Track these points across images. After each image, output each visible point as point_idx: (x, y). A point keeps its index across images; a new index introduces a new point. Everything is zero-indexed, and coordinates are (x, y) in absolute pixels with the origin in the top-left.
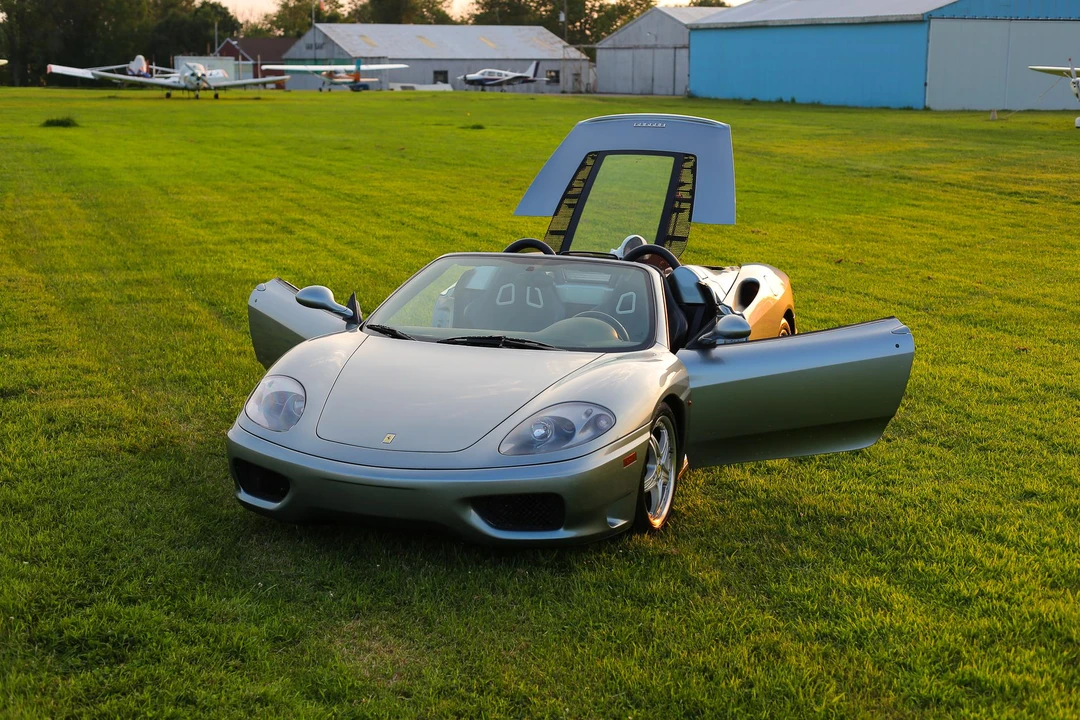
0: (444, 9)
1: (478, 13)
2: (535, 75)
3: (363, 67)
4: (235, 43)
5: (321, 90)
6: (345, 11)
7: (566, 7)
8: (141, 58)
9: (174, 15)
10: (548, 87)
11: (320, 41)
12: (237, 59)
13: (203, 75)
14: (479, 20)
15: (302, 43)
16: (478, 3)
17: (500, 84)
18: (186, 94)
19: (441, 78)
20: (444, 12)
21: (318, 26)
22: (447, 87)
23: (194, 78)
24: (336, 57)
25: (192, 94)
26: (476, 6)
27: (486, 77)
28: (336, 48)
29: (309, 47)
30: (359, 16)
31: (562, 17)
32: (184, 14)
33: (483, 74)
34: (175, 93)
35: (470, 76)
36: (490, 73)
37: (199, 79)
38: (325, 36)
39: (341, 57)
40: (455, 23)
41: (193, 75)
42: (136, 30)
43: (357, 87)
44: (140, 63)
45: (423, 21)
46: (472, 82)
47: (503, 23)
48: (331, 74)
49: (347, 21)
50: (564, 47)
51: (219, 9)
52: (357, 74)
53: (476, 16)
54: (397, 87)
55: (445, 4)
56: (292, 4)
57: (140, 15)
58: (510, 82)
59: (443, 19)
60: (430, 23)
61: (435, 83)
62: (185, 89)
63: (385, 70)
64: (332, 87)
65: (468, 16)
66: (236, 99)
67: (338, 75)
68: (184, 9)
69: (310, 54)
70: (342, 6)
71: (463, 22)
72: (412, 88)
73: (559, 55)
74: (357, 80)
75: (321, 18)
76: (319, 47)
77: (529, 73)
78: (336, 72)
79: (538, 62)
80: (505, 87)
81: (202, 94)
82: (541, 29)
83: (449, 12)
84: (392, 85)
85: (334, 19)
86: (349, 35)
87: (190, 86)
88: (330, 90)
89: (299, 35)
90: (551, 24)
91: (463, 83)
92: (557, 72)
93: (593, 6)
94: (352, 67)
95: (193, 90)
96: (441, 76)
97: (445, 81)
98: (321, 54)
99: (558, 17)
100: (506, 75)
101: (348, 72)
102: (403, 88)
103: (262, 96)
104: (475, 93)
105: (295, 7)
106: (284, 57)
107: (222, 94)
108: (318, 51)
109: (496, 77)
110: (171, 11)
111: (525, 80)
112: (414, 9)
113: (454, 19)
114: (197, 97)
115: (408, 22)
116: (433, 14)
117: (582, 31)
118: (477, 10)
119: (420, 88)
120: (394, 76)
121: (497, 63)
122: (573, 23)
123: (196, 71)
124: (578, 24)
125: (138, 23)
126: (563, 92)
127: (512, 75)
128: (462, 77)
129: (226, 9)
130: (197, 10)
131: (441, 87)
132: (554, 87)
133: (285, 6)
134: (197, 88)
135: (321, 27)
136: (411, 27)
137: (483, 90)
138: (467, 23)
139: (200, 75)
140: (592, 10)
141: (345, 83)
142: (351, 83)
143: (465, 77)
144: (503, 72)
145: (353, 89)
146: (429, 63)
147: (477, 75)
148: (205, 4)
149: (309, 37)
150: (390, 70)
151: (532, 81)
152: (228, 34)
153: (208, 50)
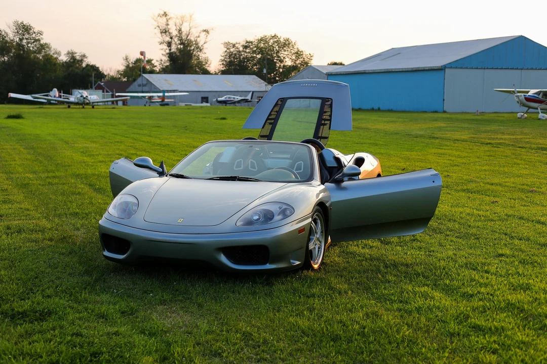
0: (206, 68)
1: (223, 69)
2: (251, 98)
3: (166, 94)
4: (102, 84)
5: (145, 105)
6: (157, 69)
7: (266, 66)
8: (55, 90)
9: (71, 71)
11: (145, 82)
12: (103, 92)
13: (87, 96)
14: (224, 73)
15: (136, 83)
16: (223, 64)
17: (234, 103)
18: (78, 106)
19: (205, 100)
20: (206, 69)
21: (144, 75)
22: (208, 105)
23: (82, 98)
24: (153, 90)
25: (81, 106)
26: (222, 66)
27: (227, 99)
28: (153, 86)
29: (139, 86)
30: (165, 71)
31: (265, 71)
32: (77, 70)
33: (226, 98)
34: (72, 106)
35: (219, 99)
36: (229, 97)
37: (84, 98)
38: (148, 80)
39: (156, 90)
40: (212, 74)
41: (82, 96)
42: (53, 78)
43: (163, 103)
44: (55, 92)
45: (196, 73)
46: (220, 102)
47: (235, 74)
48: (150, 98)
49: (159, 73)
50: (266, 85)
51: (95, 68)
52: (163, 98)
53: (222, 71)
54: (183, 104)
55: (207, 65)
56: (131, 66)
57: (55, 71)
58: (239, 102)
59: (206, 72)
60: (199, 74)
61: (202, 103)
62: (77, 103)
63: (177, 96)
64: (151, 104)
65: (218, 71)
66: (103, 108)
67: (154, 98)
68: (77, 68)
69: (140, 88)
70: (156, 66)
71: (216, 74)
72: (190, 105)
73: (263, 89)
74: (163, 101)
75: (145, 71)
76: (144, 85)
77: (249, 97)
78: (153, 97)
79: (253, 92)
80: (237, 104)
81: (86, 106)
82: (254, 76)
83: (208, 69)
84: (180, 104)
85: (152, 72)
86: (159, 80)
87: (80, 102)
89: (134, 80)
90: (259, 74)
91: (216, 102)
93: (280, 66)
94: (161, 94)
95: (81, 104)
96: (205, 99)
97: (207, 102)
99: (263, 71)
100: (237, 99)
101: (159, 97)
102: (186, 105)
103: (116, 107)
104: (222, 107)
105: (132, 67)
106: (127, 91)
107: (96, 106)
108: (144, 88)
109: (232, 99)
110: (71, 69)
111: (246, 101)
112: (192, 67)
113: (211, 72)
114: (83, 108)
115: (189, 74)
116: (201, 70)
117: (275, 78)
118: (223, 68)
119: (193, 105)
120: (182, 99)
121: (233, 93)
122: (270, 74)
123: (83, 95)
124: (273, 74)
125: (54, 74)
127: (240, 98)
128: (215, 99)
129: (98, 68)
130: (84, 68)
131: (205, 104)
133: (128, 66)
134: (84, 103)
135: (146, 76)
136: (190, 76)
137: (226, 105)
138: (218, 74)
139: (85, 96)
140: (279, 68)
141: (157, 102)
142: (160, 102)
143: (217, 100)
144: (236, 97)
145: (161, 105)
146: (199, 93)
147: (223, 99)
148: (88, 65)
149: (139, 81)
150: (180, 95)
151: (250, 101)
152: (99, 80)
153: (89, 87)
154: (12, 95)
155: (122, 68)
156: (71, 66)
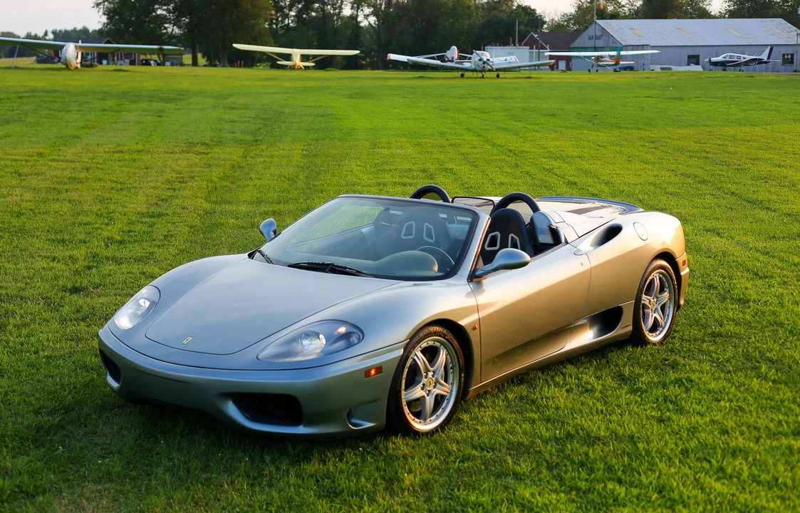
0: (704, 7)
1: (732, 8)
2: (769, 58)
3: (622, 53)
4: (536, 36)
5: (590, 71)
8: (454, 48)
9: (494, 16)
10: (784, 67)
11: (598, 33)
12: (532, 48)
13: (488, 60)
14: (733, 14)
15: (585, 36)
17: (739, 65)
18: (475, 74)
19: (694, 61)
20: (705, 9)
21: (599, 22)
22: (698, 68)
23: (481, 62)
24: (611, 45)
25: (480, 75)
27: (727, 59)
28: (611, 39)
29: (591, 38)
30: (636, 15)
32: (502, 15)
33: (725, 57)
34: (467, 74)
35: (714, 59)
36: (731, 56)
37: (484, 63)
38: (604, 29)
39: (615, 45)
40: (714, 17)
41: (480, 60)
42: (466, 27)
43: (618, 66)
44: (453, 52)
46: (716, 64)
47: (750, 17)
48: (598, 59)
49: (626, 17)
50: (798, 34)
51: (529, 11)
52: (617, 59)
53: (730, 11)
54: (657, 68)
57: (469, 16)
58: (747, 63)
59: (704, 14)
60: (694, 18)
61: (689, 65)
62: (475, 70)
64: (599, 68)
65: (725, 12)
66: (512, 78)
67: (603, 59)
68: (503, 11)
69: (591, 43)
70: (623, 6)
71: (721, 16)
72: (670, 69)
73: (792, 40)
74: (617, 64)
75: (602, 14)
76: (598, 38)
77: (764, 57)
78: (602, 57)
79: (773, 47)
80: (743, 68)
81: (487, 74)
82: (781, 20)
83: (707, 8)
84: (652, 67)
85: (614, 16)
86: (621, 28)
87: (478, 69)
88: (597, 71)
89: (585, 29)
90: (789, 16)
91: (709, 64)
92: (792, 55)
94: (614, 53)
95: (481, 71)
96: (694, 59)
97: (697, 63)
98: (599, 43)
99: (797, 11)
100: (744, 58)
101: (611, 57)
102: (662, 69)
103: (532, 76)
104: (719, 73)
105: (587, 8)
106: (571, 46)
107: (502, 74)
108: (597, 41)
109: (736, 59)
110: (493, 12)
111: (760, 62)
112: (679, 7)
113: (712, 13)
114: (483, 77)
115: (673, 18)
116: (695, 11)
118: (729, 6)
119: (675, 68)
120: (654, 60)
121: (741, 48)
123: (483, 57)
125: (467, 22)
126: (795, 71)
127: (748, 57)
128: (707, 60)
129: (534, 10)
130: (512, 12)
131: (693, 68)
132: (789, 67)
133: (579, 7)
134: (483, 70)
135: (601, 22)
136: (675, 21)
137: (724, 70)
138: (724, 17)
139: (485, 60)
141: (609, 65)
142: (612, 65)
143: (710, 60)
144: (742, 56)
145: (615, 71)
146: (685, 49)
147: (720, 59)
148: (519, 6)
149: (591, 31)
150: (651, 54)
151: (766, 62)
152: (534, 29)
153: (511, 42)
154: (393, 57)
155: (571, 10)
156: (495, 9)
